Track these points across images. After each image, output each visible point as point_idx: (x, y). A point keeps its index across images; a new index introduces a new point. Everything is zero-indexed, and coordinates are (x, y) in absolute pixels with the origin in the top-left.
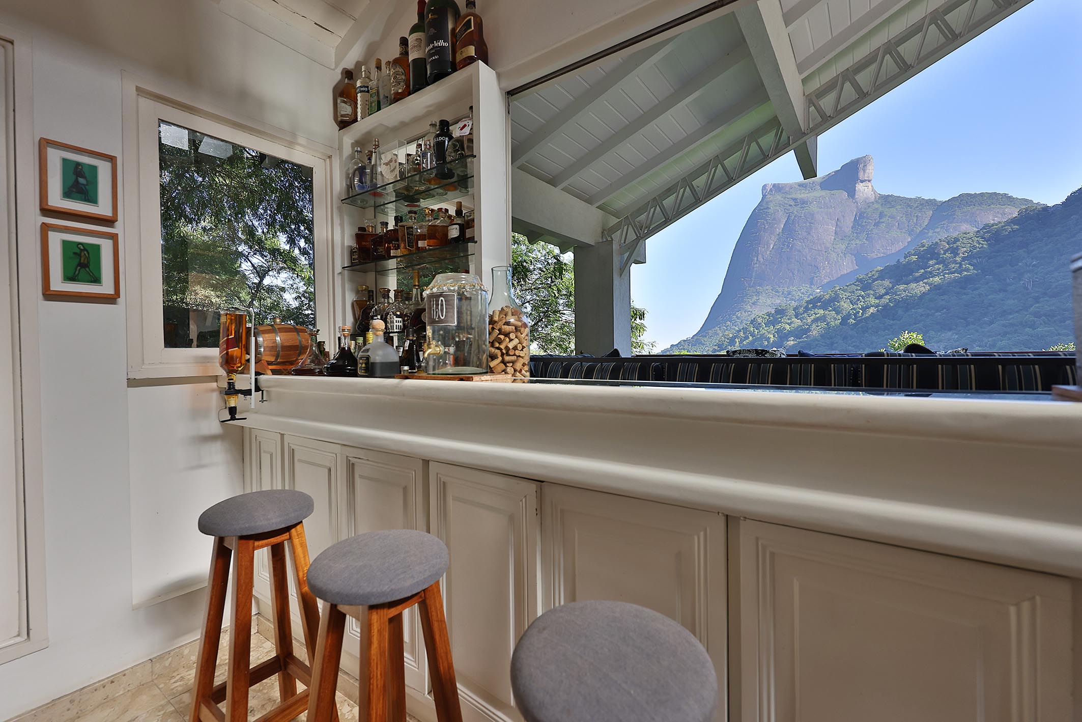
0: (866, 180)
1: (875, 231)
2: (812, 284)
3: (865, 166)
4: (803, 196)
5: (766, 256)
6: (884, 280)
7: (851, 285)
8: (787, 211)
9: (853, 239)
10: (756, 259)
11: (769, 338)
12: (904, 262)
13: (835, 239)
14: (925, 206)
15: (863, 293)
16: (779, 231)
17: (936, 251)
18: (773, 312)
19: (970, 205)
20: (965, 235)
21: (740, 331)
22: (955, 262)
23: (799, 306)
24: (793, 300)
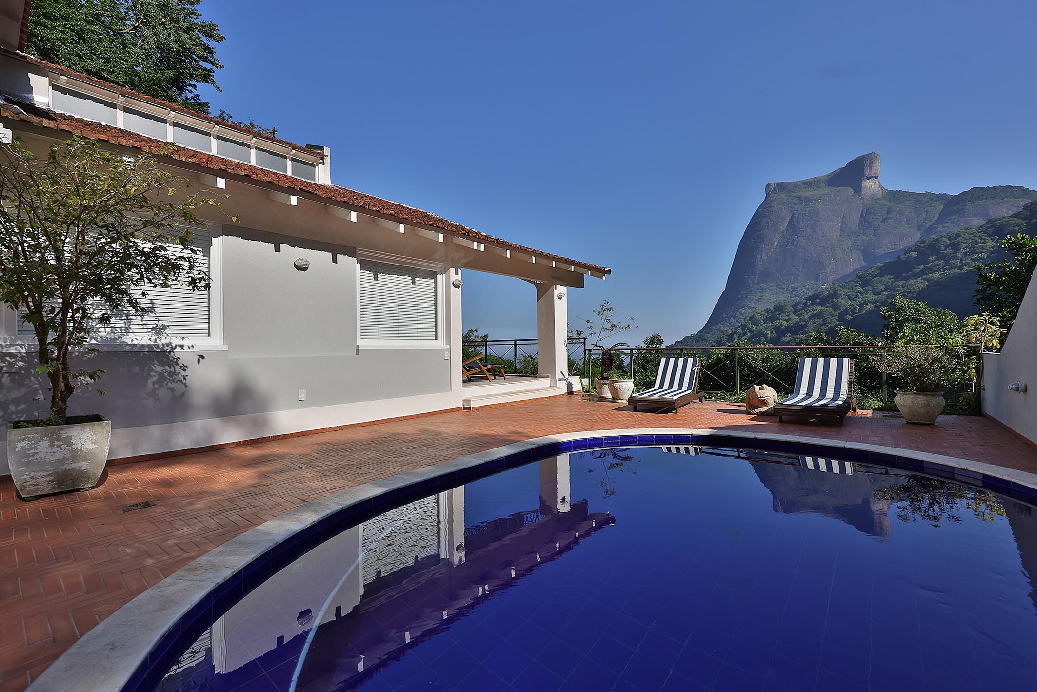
0: (873, 177)
1: (882, 227)
2: (817, 280)
3: (871, 163)
4: (807, 194)
5: (770, 254)
6: (883, 277)
7: (850, 281)
8: (791, 209)
9: (860, 235)
10: (760, 256)
11: (767, 334)
12: (904, 259)
13: (840, 235)
14: (936, 201)
15: (861, 290)
16: (783, 228)
17: (936, 247)
18: (772, 309)
19: (981, 199)
20: (967, 231)
21: (739, 327)
22: (956, 258)
23: (799, 303)
24: (796, 296)
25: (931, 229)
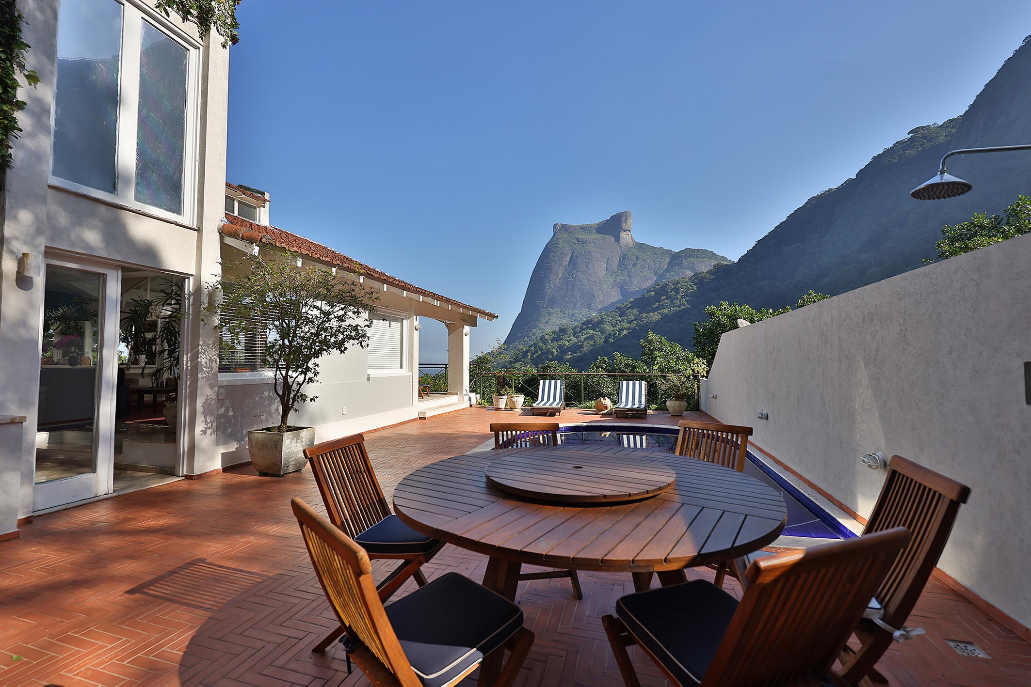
0: (627, 230)
1: (633, 270)
2: (590, 308)
3: (626, 219)
4: (583, 236)
5: (556, 283)
6: (634, 309)
7: (613, 311)
8: (572, 248)
9: (618, 275)
10: (548, 285)
11: (553, 352)
12: (647, 296)
13: (606, 274)
14: (665, 254)
15: (620, 319)
16: (566, 263)
17: (666, 290)
18: (557, 330)
19: (691, 257)
20: (683, 280)
21: (532, 346)
22: (677, 298)
23: (577, 326)
24: (574, 321)
25: (662, 276)
